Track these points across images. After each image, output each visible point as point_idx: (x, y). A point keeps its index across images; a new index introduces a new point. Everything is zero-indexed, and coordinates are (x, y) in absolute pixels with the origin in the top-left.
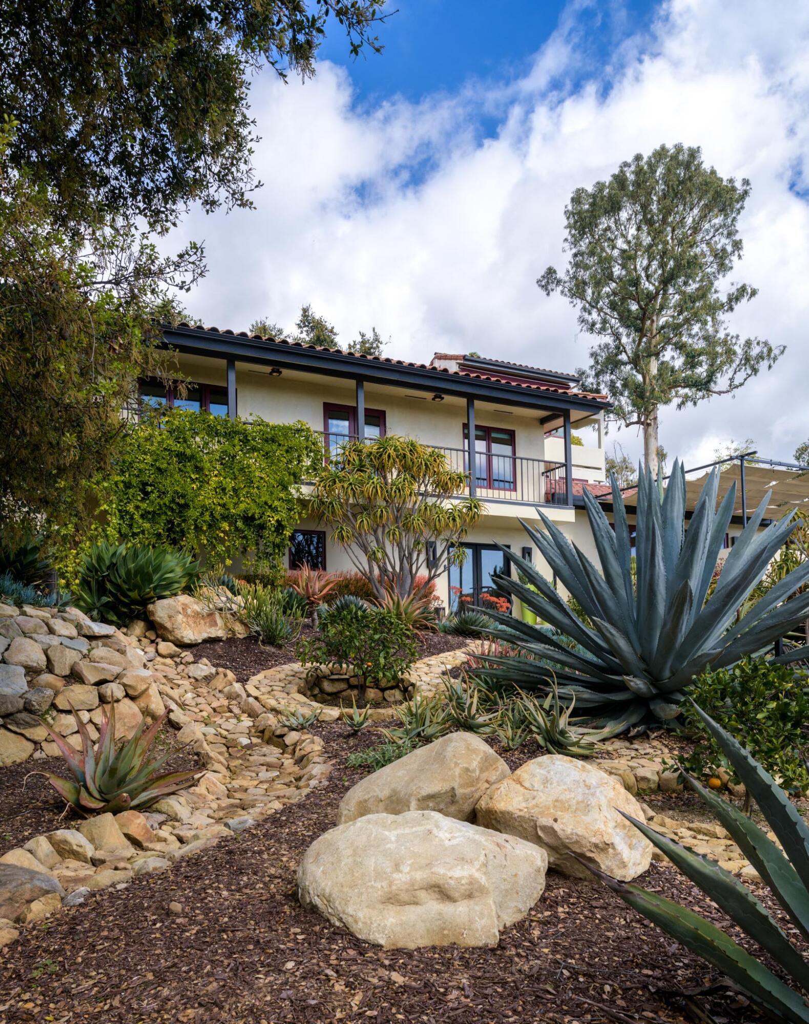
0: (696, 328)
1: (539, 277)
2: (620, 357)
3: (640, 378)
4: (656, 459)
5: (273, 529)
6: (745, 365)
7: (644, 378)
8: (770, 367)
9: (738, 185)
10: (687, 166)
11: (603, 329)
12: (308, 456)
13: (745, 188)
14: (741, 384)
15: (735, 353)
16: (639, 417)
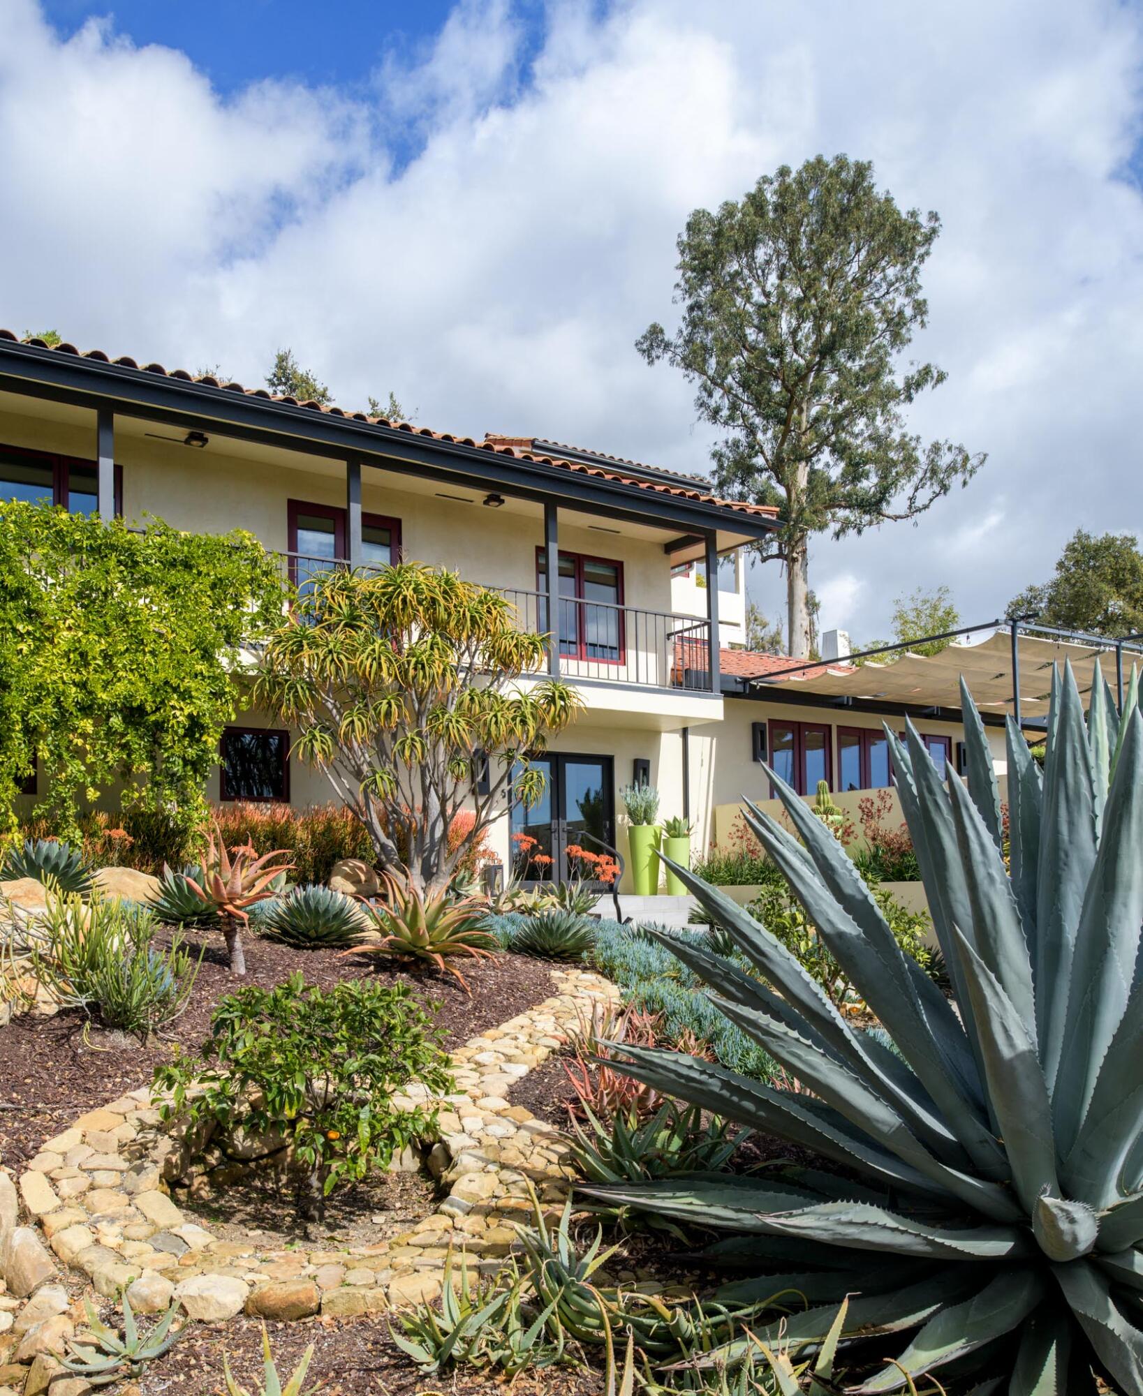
0: (861, 423)
1: (639, 338)
2: (754, 460)
3: (782, 491)
4: (805, 610)
5: (181, 732)
6: (931, 478)
7: (789, 492)
8: (965, 483)
9: (923, 219)
10: (853, 188)
11: (731, 418)
12: (253, 594)
13: (932, 224)
14: (926, 507)
15: (916, 461)
16: (780, 548)
